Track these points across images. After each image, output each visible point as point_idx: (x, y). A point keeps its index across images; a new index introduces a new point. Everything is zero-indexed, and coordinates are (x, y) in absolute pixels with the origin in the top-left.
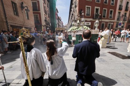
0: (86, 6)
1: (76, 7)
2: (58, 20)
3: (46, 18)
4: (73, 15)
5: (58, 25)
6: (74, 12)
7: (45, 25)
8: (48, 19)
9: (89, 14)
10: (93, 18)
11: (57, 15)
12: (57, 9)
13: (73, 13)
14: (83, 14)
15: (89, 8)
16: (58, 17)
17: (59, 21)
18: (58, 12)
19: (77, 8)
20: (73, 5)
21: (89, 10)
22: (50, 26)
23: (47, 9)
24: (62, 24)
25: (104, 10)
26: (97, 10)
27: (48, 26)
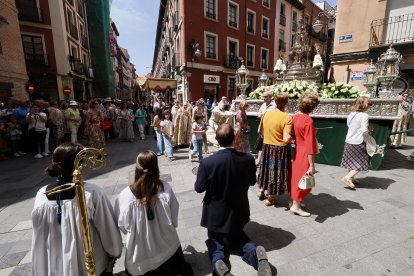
0: (206, 33)
1: (176, 29)
2: (119, 61)
3: (73, 49)
4: (168, 49)
5: (117, 74)
6: (171, 41)
7: (70, 74)
8: (81, 54)
9: (214, 54)
10: (225, 66)
11: (115, 42)
12: (113, 24)
13: (169, 44)
14: (198, 52)
15: (214, 38)
16: (118, 49)
17: (123, 61)
18: (117, 34)
19: (181, 34)
20: (167, 20)
21: (214, 44)
22: (88, 76)
23: (79, 22)
24: (133, 71)
25: (249, 47)
26: (233, 45)
27: (83, 76)
